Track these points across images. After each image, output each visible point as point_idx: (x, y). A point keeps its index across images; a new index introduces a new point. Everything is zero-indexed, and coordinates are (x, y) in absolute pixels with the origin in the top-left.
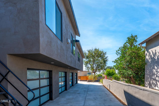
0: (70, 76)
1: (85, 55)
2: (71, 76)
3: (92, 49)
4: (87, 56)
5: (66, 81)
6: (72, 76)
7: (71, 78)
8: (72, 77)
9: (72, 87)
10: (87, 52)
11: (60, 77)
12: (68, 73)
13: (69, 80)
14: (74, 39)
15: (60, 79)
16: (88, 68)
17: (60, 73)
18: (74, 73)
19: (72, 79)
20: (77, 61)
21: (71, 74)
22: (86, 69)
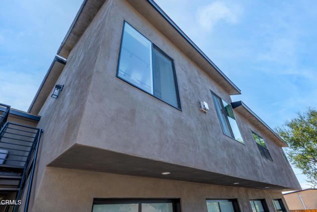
1: (285, 137)
3: (301, 117)
4: (292, 140)
10: (287, 128)
12: (245, 204)
14: (225, 104)
18: (268, 201)
21: (257, 206)
22: (309, 180)
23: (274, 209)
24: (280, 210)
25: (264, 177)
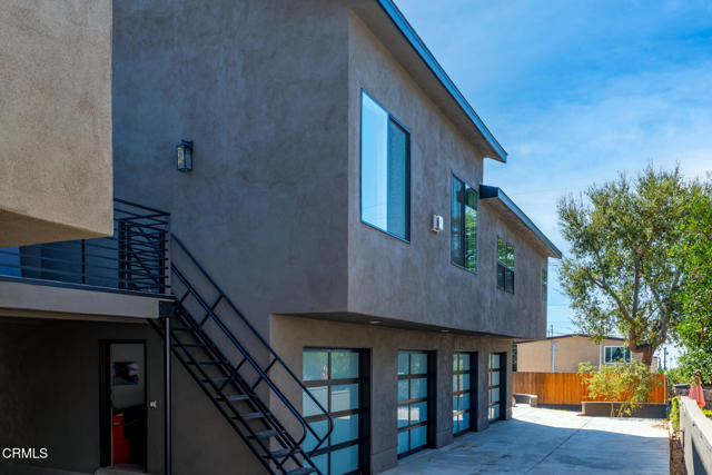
0: (459, 372)
2: (465, 372)
3: (623, 186)
4: (584, 233)
5: (430, 401)
6: (473, 372)
7: (460, 383)
8: (468, 376)
9: (471, 435)
10: (588, 203)
11: (401, 378)
12: (446, 358)
13: (450, 394)
15: (403, 385)
16: (595, 312)
17: (402, 358)
18: (481, 356)
19: (473, 391)
20: (488, 295)
21: (461, 362)
22: (577, 320)
23: (487, 367)
24: (496, 370)
25: (487, 323)
